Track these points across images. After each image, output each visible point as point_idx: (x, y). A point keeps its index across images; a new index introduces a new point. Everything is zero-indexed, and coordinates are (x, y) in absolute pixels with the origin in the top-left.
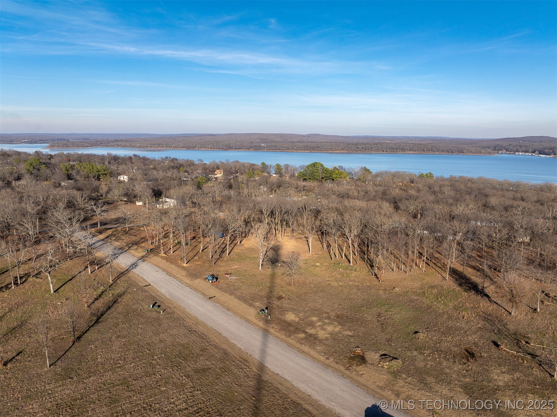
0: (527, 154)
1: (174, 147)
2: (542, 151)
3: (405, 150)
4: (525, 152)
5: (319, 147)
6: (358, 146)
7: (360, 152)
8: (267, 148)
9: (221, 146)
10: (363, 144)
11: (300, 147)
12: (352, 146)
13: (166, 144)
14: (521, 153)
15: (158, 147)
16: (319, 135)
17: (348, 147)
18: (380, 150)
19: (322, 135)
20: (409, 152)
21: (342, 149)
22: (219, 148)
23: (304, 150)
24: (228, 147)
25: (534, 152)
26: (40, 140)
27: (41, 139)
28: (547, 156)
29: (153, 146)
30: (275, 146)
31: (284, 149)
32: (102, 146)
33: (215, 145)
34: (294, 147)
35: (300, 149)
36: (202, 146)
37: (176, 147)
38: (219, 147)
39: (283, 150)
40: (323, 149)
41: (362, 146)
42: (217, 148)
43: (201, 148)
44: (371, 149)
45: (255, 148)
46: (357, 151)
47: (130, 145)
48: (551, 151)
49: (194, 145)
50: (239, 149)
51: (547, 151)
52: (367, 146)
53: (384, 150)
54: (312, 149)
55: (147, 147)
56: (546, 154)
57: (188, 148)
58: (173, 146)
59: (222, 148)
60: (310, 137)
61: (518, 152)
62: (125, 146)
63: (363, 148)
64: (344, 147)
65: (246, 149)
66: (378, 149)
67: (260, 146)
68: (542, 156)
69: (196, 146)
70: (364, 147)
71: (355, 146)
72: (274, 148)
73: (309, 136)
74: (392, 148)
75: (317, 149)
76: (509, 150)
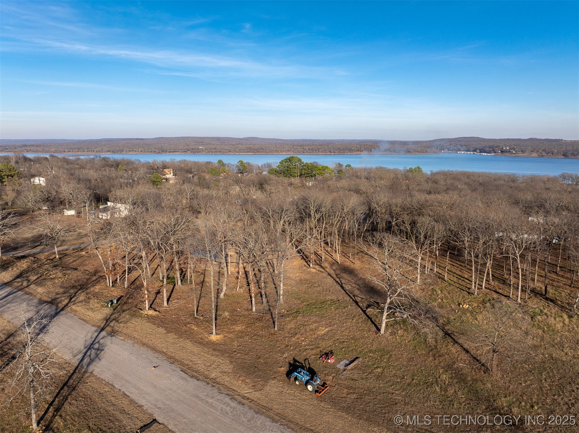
0: (469, 153)
1: (97, 151)
2: (482, 150)
3: (352, 151)
4: (466, 151)
5: (263, 149)
6: (305, 147)
7: (307, 153)
8: (206, 151)
9: (153, 149)
10: (308, 145)
12: (298, 147)
13: (87, 148)
14: (463, 152)
15: (78, 151)
16: (256, 138)
18: (327, 151)
19: (259, 138)
20: (356, 153)
21: (288, 150)
22: (151, 152)
23: (248, 152)
24: (162, 151)
25: (475, 151)
28: (489, 154)
29: (71, 150)
30: (215, 149)
33: (146, 148)
34: (236, 149)
35: (242, 151)
36: (131, 149)
37: (99, 151)
38: (150, 150)
39: (224, 152)
40: (268, 151)
41: (308, 147)
42: (148, 152)
44: (318, 150)
45: (192, 151)
46: (304, 152)
47: (43, 150)
48: (491, 149)
49: (121, 149)
51: (487, 149)
52: (313, 147)
53: (332, 151)
54: (256, 151)
55: (64, 152)
56: (487, 153)
57: (114, 152)
58: (95, 150)
59: (155, 152)
60: (248, 140)
61: (460, 151)
62: (36, 152)
63: (309, 149)
64: (290, 149)
65: (182, 152)
66: (325, 150)
67: (198, 149)
68: (484, 154)
69: (123, 150)
70: (311, 148)
71: (301, 147)
72: (214, 151)
73: (246, 139)
74: (339, 148)
75: (261, 151)
76: (451, 149)
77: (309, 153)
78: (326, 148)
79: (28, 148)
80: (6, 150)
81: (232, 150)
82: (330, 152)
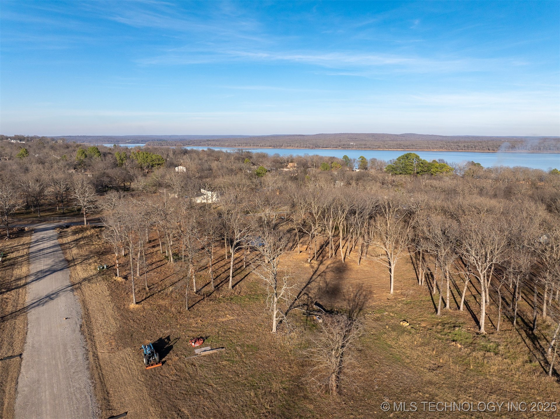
5: (414, 146)
6: (459, 144)
7: (461, 150)
8: (356, 147)
9: (308, 144)
10: (465, 142)
11: (393, 146)
13: (253, 143)
15: (246, 146)
16: (414, 134)
17: (447, 145)
18: (485, 149)
19: (418, 134)
21: (440, 147)
22: (306, 147)
23: (397, 148)
24: (316, 146)
26: (142, 141)
27: (143, 139)
29: (240, 145)
30: (365, 145)
31: (374, 147)
32: (194, 145)
33: (302, 144)
34: (386, 145)
35: (392, 147)
36: (289, 145)
37: (263, 146)
38: (305, 146)
40: (419, 148)
41: (464, 144)
42: (303, 147)
43: (287, 147)
44: (475, 147)
45: (343, 146)
46: (458, 149)
47: (220, 144)
49: (281, 144)
50: (326, 147)
52: (469, 144)
53: (490, 148)
54: (406, 148)
55: (235, 146)
57: (275, 147)
58: (259, 145)
59: (309, 147)
63: (464, 146)
64: (442, 146)
65: (333, 148)
66: (483, 147)
67: (349, 145)
69: (282, 145)
70: (466, 146)
71: (456, 144)
72: (363, 147)
73: (403, 136)
75: (411, 147)
77: (463, 151)
78: (484, 146)
79: (210, 143)
80: (194, 144)
81: (382, 146)
82: (489, 150)
